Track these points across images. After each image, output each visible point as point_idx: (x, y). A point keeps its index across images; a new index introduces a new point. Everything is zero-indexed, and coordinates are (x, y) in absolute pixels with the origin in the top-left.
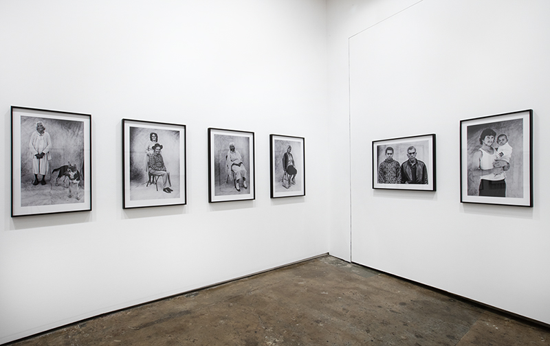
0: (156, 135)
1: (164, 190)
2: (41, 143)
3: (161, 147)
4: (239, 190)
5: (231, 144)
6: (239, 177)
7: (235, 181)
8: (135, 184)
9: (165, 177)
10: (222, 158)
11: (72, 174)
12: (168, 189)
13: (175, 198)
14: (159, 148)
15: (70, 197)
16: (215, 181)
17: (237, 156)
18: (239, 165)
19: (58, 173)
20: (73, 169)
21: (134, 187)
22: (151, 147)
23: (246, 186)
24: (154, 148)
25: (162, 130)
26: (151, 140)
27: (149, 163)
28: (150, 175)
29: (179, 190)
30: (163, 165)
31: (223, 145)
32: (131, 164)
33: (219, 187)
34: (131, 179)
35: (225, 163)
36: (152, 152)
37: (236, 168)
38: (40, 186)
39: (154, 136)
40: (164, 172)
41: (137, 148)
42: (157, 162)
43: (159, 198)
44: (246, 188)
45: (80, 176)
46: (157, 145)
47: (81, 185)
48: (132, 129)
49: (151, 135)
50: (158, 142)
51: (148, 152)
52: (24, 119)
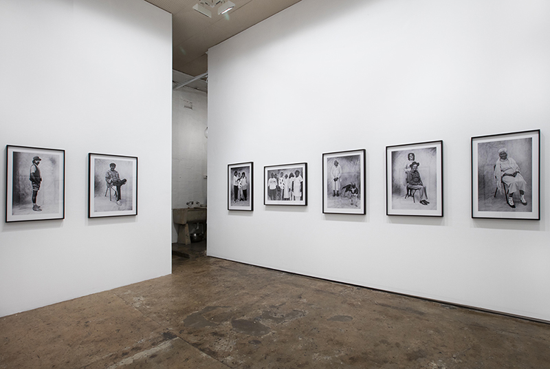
0: (413, 155)
1: (421, 202)
2: (336, 172)
3: (418, 164)
4: (513, 207)
5: (501, 150)
6: (513, 190)
7: (507, 196)
8: (395, 196)
9: (421, 191)
10: (488, 169)
11: (353, 190)
12: (424, 201)
13: (431, 209)
14: (416, 165)
15: (352, 204)
16: (479, 194)
17: (511, 164)
18: (514, 175)
19: (345, 189)
20: (354, 187)
21: (395, 198)
22: (409, 166)
23: (524, 201)
24: (411, 166)
25: (418, 150)
26: (409, 159)
27: (407, 179)
28: (408, 189)
29: (436, 203)
30: (419, 180)
31: (491, 154)
32: (393, 181)
33: (483, 202)
34: (393, 193)
35: (492, 174)
36: (410, 169)
37: (508, 179)
38: (336, 196)
39: (411, 156)
40: (421, 186)
41: (397, 167)
42: (414, 178)
43: (416, 209)
44: (525, 204)
45: (357, 191)
46: (415, 163)
47: (359, 197)
48: (393, 153)
49: (409, 155)
50: (415, 161)
51: (406, 170)
52: (329, 159)
